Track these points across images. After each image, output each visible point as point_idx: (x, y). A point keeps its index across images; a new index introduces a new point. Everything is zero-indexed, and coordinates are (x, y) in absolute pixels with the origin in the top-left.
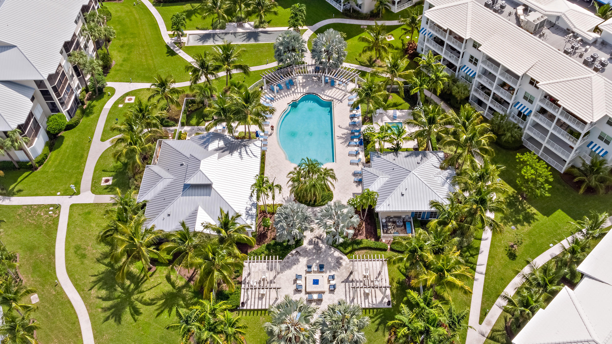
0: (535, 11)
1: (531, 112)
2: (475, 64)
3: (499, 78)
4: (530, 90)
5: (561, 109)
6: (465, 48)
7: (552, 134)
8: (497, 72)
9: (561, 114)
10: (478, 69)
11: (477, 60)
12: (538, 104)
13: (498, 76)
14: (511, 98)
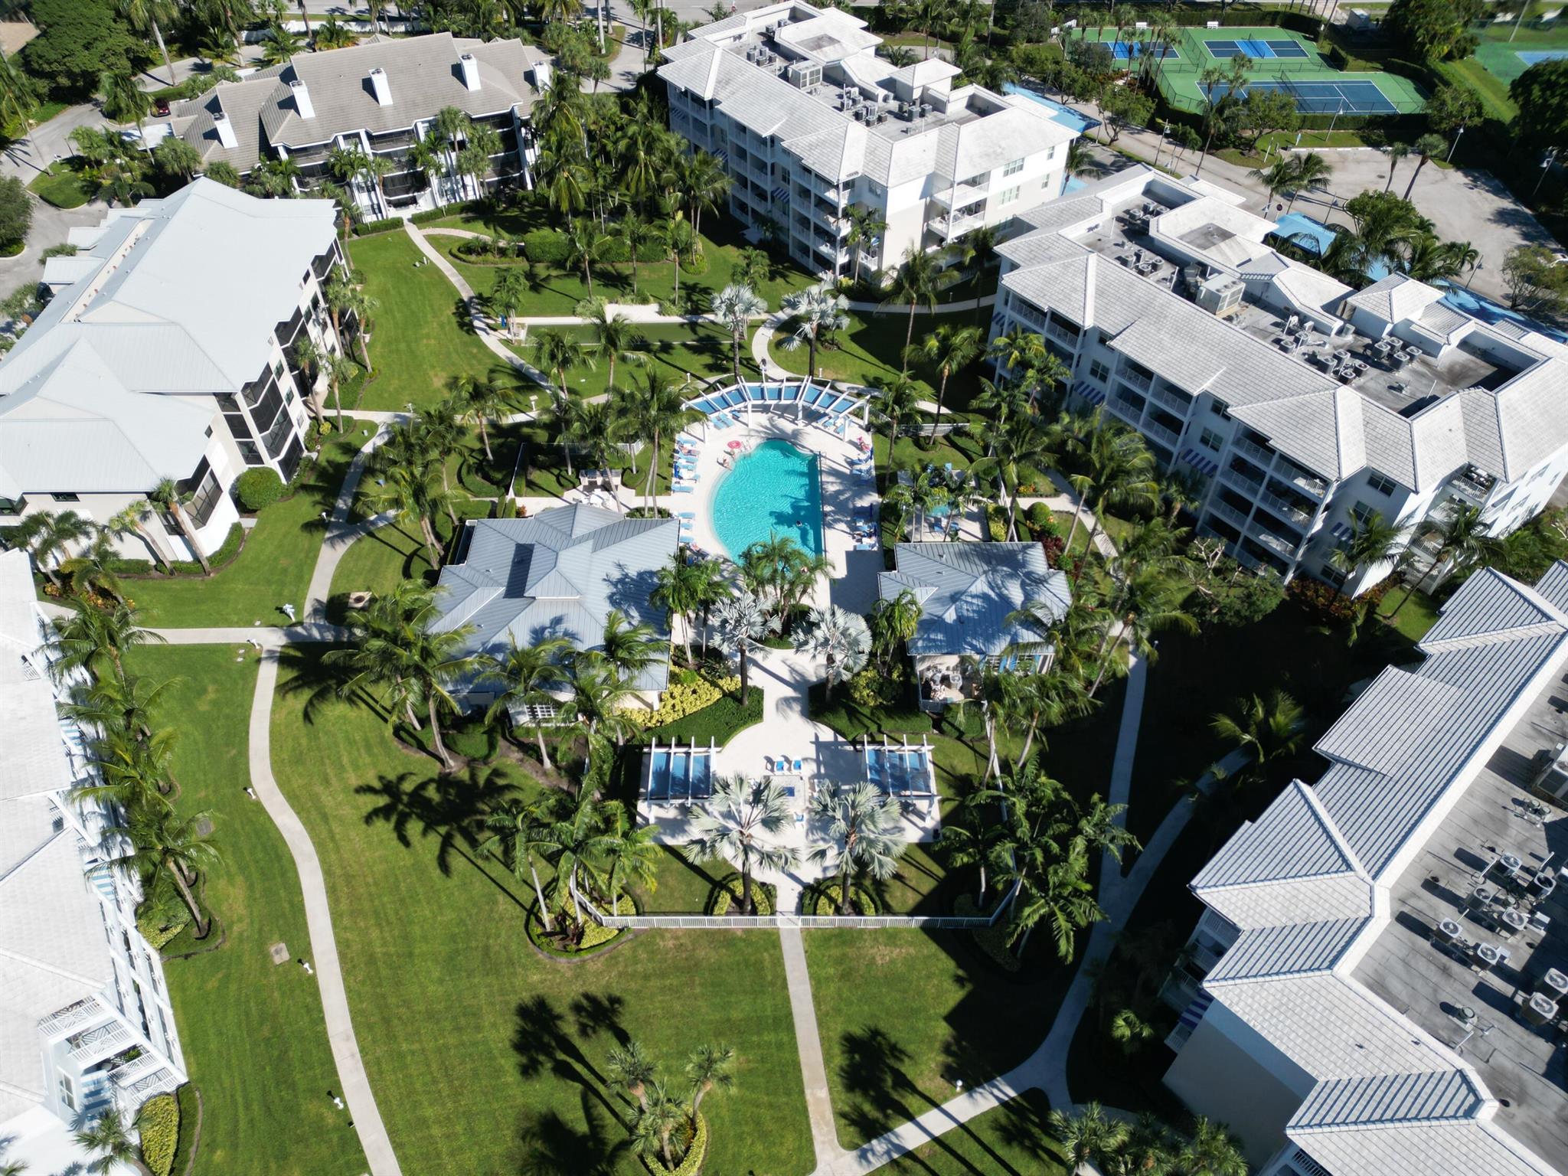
0: (1220, 273)
1: (1215, 467)
2: (1104, 378)
3: (1151, 404)
4: (1215, 424)
5: (1275, 458)
6: (1082, 347)
7: (1259, 511)
8: (1146, 389)
9: (1277, 468)
10: (1108, 388)
11: (1106, 370)
12: (1229, 449)
13: (1149, 397)
14: (1174, 444)
